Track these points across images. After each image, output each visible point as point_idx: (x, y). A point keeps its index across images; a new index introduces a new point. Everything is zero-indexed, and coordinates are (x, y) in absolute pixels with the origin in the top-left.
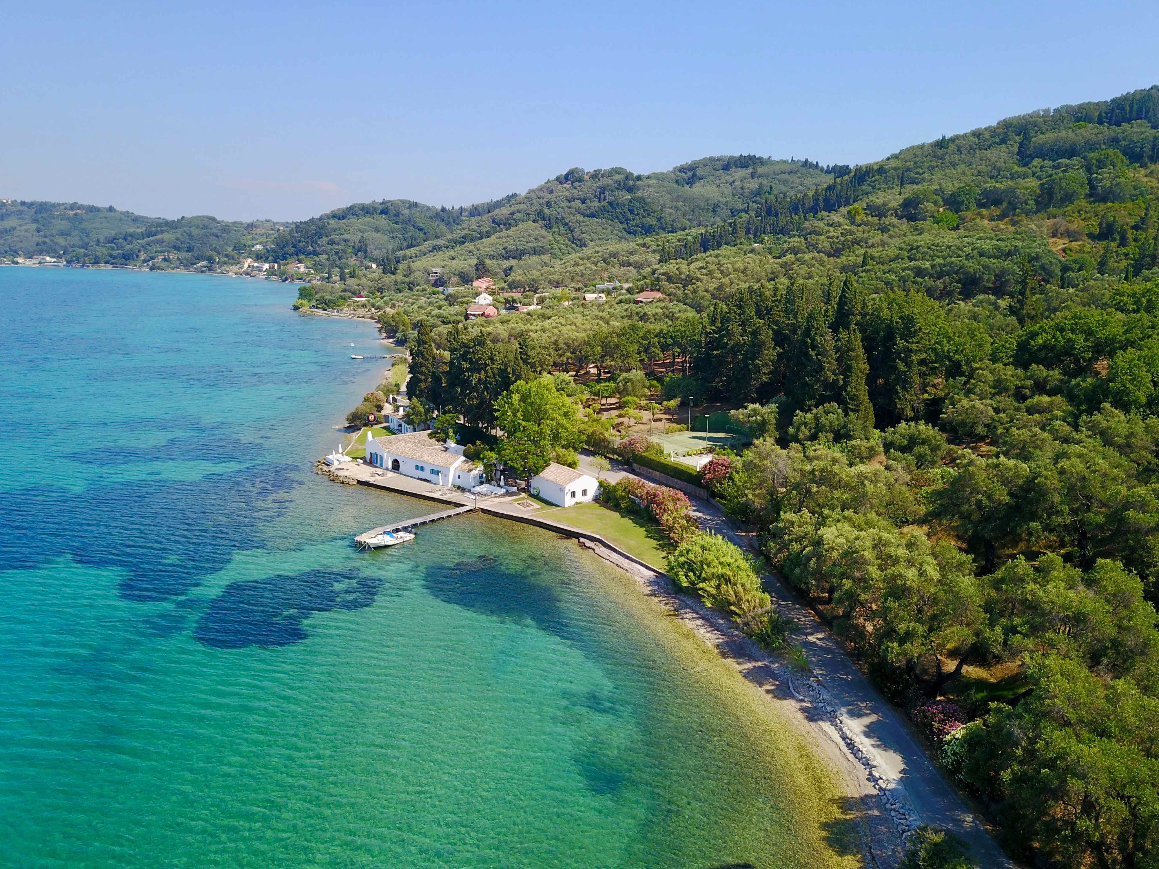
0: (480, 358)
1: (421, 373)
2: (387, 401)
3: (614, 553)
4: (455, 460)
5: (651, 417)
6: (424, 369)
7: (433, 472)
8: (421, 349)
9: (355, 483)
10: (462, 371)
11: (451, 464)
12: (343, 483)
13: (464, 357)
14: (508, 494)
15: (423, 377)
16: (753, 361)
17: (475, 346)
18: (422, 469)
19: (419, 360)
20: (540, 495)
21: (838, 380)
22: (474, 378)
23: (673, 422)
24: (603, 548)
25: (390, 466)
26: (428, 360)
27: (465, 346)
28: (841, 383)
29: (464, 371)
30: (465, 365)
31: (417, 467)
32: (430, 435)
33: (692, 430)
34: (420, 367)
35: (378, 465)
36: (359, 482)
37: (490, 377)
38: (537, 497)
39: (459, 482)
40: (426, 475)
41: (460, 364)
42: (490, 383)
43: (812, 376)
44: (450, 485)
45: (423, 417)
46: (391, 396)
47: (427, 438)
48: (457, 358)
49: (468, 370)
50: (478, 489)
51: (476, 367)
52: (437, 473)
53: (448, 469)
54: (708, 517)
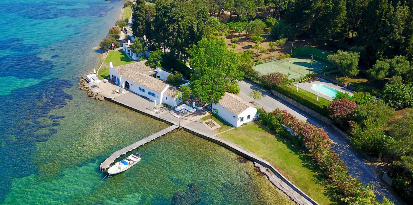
0: (174, 16)
1: (139, 20)
2: (122, 31)
3: (284, 183)
4: (164, 88)
5: (269, 47)
6: (141, 18)
7: (150, 93)
8: (139, 6)
9: (103, 99)
10: (163, 23)
11: (161, 90)
12: (95, 99)
13: (165, 15)
14: (198, 113)
15: (141, 23)
16: (333, 20)
17: (171, 8)
18: (143, 90)
19: (138, 12)
20: (218, 114)
21: (401, 39)
22: (171, 27)
23: (281, 52)
24: (274, 176)
25: (124, 86)
26: (143, 12)
27: (164, 8)
28: (403, 41)
29: (165, 24)
30: (165, 20)
31: (140, 89)
32: (146, 63)
33: (293, 57)
34: (139, 17)
35: (117, 83)
36: (105, 98)
37: (181, 29)
38: (215, 116)
39: (166, 102)
40: (146, 94)
41: (162, 19)
42: (182, 33)
43: (385, 36)
44: (161, 103)
45: (142, 49)
46: (124, 28)
47: (145, 66)
48: (161, 15)
49: (167, 23)
50: (178, 108)
51: (172, 21)
52: (153, 95)
53: (160, 94)
54: (337, 144)
